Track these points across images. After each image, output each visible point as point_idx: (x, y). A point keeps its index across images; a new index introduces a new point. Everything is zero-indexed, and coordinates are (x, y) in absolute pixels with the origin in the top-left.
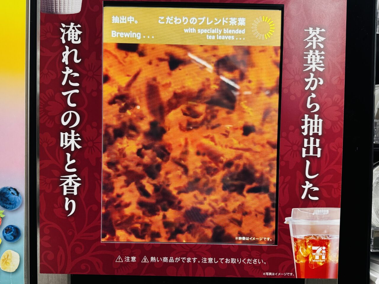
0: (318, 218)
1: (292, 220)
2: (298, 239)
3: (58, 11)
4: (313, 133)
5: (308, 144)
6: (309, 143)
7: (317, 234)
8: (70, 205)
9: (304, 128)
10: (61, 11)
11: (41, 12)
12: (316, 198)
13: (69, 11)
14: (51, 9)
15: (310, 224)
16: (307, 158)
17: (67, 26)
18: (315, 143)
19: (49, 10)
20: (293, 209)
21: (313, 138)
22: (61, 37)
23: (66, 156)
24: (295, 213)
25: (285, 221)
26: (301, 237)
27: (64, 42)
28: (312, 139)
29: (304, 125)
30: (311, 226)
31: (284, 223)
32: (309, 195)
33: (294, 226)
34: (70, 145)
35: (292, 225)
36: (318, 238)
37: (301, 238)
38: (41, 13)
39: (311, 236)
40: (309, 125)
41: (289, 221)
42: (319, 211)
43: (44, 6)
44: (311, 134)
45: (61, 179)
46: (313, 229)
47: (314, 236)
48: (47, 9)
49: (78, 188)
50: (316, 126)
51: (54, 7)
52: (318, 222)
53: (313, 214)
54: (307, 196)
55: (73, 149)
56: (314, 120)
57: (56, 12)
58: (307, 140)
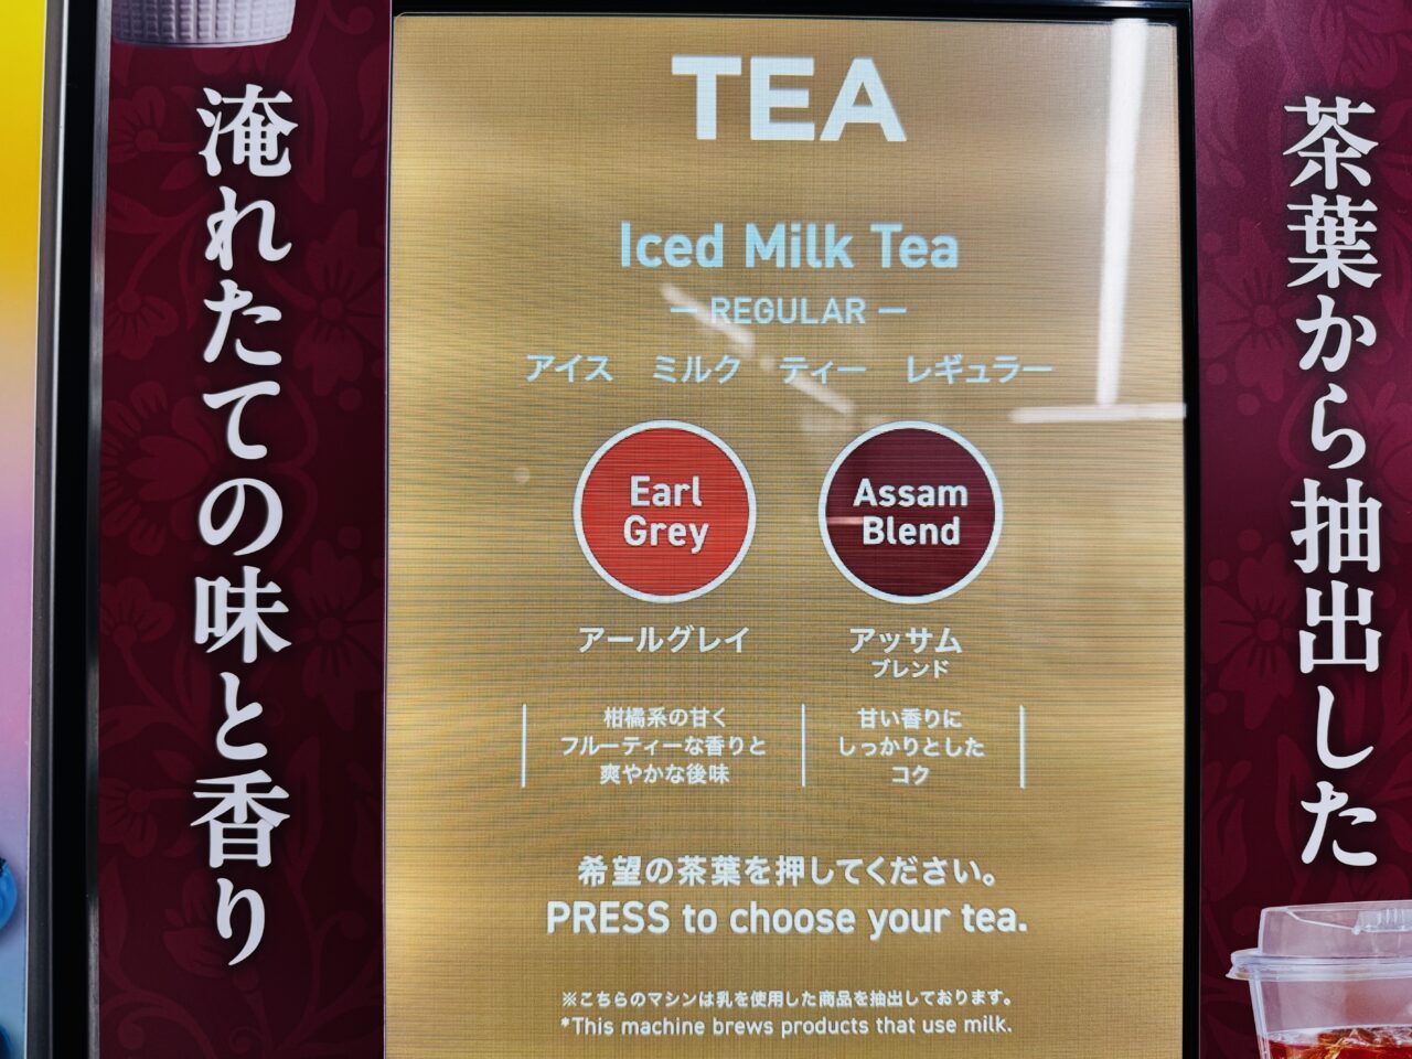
0: (1376, 950)
1: (1262, 961)
2: (1292, 1046)
3: (192, 34)
4: (1343, 563)
5: (1322, 614)
6: (1326, 607)
7: (1372, 1023)
8: (241, 914)
9: (1304, 542)
10: (201, 34)
11: (117, 41)
12: (1366, 859)
13: (237, 32)
14: (160, 24)
15: (1341, 978)
16: (1323, 675)
17: (227, 101)
18: (1352, 606)
19: (148, 33)
20: (1264, 912)
21: (1345, 586)
22: (203, 147)
23: (222, 685)
24: (1274, 928)
25: (1230, 965)
26: (1301, 1036)
27: (214, 168)
28: (1339, 589)
29: (1301, 525)
30: (1347, 985)
31: (1228, 976)
32: (1335, 844)
33: (1271, 990)
34: (240, 638)
35: (1262, 983)
36: (1378, 1040)
37: (1304, 1042)
38: (113, 43)
39: (1350, 1030)
40: (1324, 525)
41: (1249, 967)
42: (1379, 915)
43: (126, 13)
44: (1334, 566)
45: (198, 795)
46: (1356, 1000)
47: (1361, 1031)
48: (142, 27)
49: (275, 833)
50: (1354, 532)
51: (173, 16)
52: (1377, 969)
53: (1356, 931)
54: (1325, 848)
55: (250, 654)
56: (1344, 505)
57: (180, 36)
58: (1319, 593)
